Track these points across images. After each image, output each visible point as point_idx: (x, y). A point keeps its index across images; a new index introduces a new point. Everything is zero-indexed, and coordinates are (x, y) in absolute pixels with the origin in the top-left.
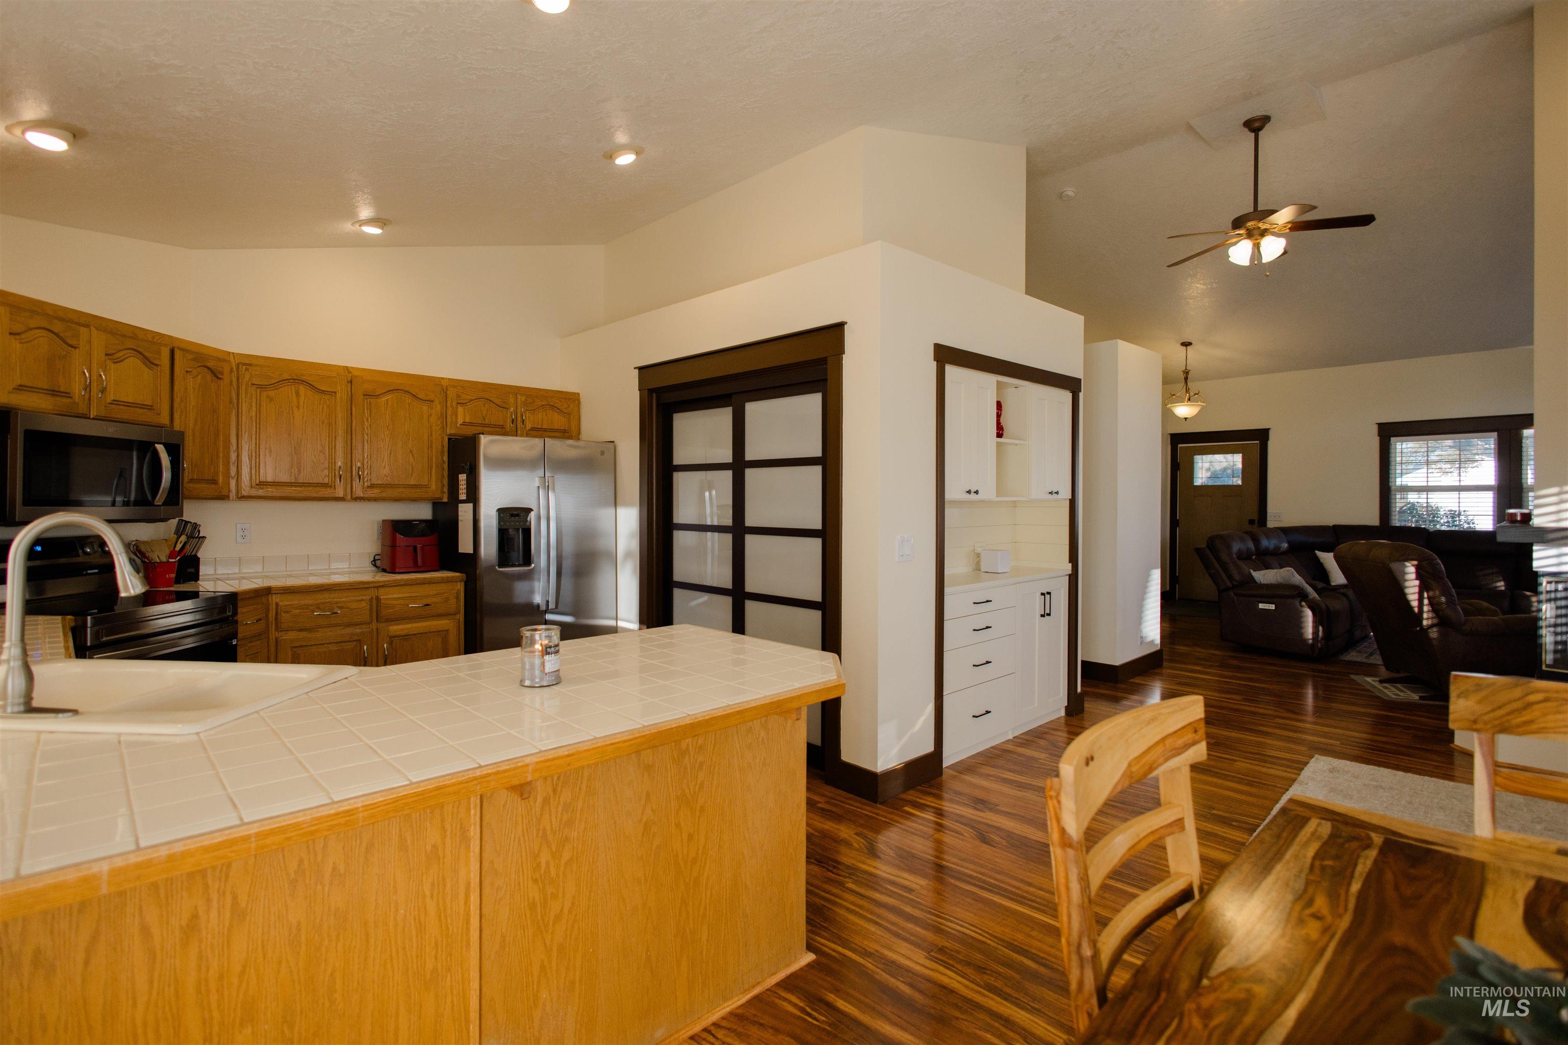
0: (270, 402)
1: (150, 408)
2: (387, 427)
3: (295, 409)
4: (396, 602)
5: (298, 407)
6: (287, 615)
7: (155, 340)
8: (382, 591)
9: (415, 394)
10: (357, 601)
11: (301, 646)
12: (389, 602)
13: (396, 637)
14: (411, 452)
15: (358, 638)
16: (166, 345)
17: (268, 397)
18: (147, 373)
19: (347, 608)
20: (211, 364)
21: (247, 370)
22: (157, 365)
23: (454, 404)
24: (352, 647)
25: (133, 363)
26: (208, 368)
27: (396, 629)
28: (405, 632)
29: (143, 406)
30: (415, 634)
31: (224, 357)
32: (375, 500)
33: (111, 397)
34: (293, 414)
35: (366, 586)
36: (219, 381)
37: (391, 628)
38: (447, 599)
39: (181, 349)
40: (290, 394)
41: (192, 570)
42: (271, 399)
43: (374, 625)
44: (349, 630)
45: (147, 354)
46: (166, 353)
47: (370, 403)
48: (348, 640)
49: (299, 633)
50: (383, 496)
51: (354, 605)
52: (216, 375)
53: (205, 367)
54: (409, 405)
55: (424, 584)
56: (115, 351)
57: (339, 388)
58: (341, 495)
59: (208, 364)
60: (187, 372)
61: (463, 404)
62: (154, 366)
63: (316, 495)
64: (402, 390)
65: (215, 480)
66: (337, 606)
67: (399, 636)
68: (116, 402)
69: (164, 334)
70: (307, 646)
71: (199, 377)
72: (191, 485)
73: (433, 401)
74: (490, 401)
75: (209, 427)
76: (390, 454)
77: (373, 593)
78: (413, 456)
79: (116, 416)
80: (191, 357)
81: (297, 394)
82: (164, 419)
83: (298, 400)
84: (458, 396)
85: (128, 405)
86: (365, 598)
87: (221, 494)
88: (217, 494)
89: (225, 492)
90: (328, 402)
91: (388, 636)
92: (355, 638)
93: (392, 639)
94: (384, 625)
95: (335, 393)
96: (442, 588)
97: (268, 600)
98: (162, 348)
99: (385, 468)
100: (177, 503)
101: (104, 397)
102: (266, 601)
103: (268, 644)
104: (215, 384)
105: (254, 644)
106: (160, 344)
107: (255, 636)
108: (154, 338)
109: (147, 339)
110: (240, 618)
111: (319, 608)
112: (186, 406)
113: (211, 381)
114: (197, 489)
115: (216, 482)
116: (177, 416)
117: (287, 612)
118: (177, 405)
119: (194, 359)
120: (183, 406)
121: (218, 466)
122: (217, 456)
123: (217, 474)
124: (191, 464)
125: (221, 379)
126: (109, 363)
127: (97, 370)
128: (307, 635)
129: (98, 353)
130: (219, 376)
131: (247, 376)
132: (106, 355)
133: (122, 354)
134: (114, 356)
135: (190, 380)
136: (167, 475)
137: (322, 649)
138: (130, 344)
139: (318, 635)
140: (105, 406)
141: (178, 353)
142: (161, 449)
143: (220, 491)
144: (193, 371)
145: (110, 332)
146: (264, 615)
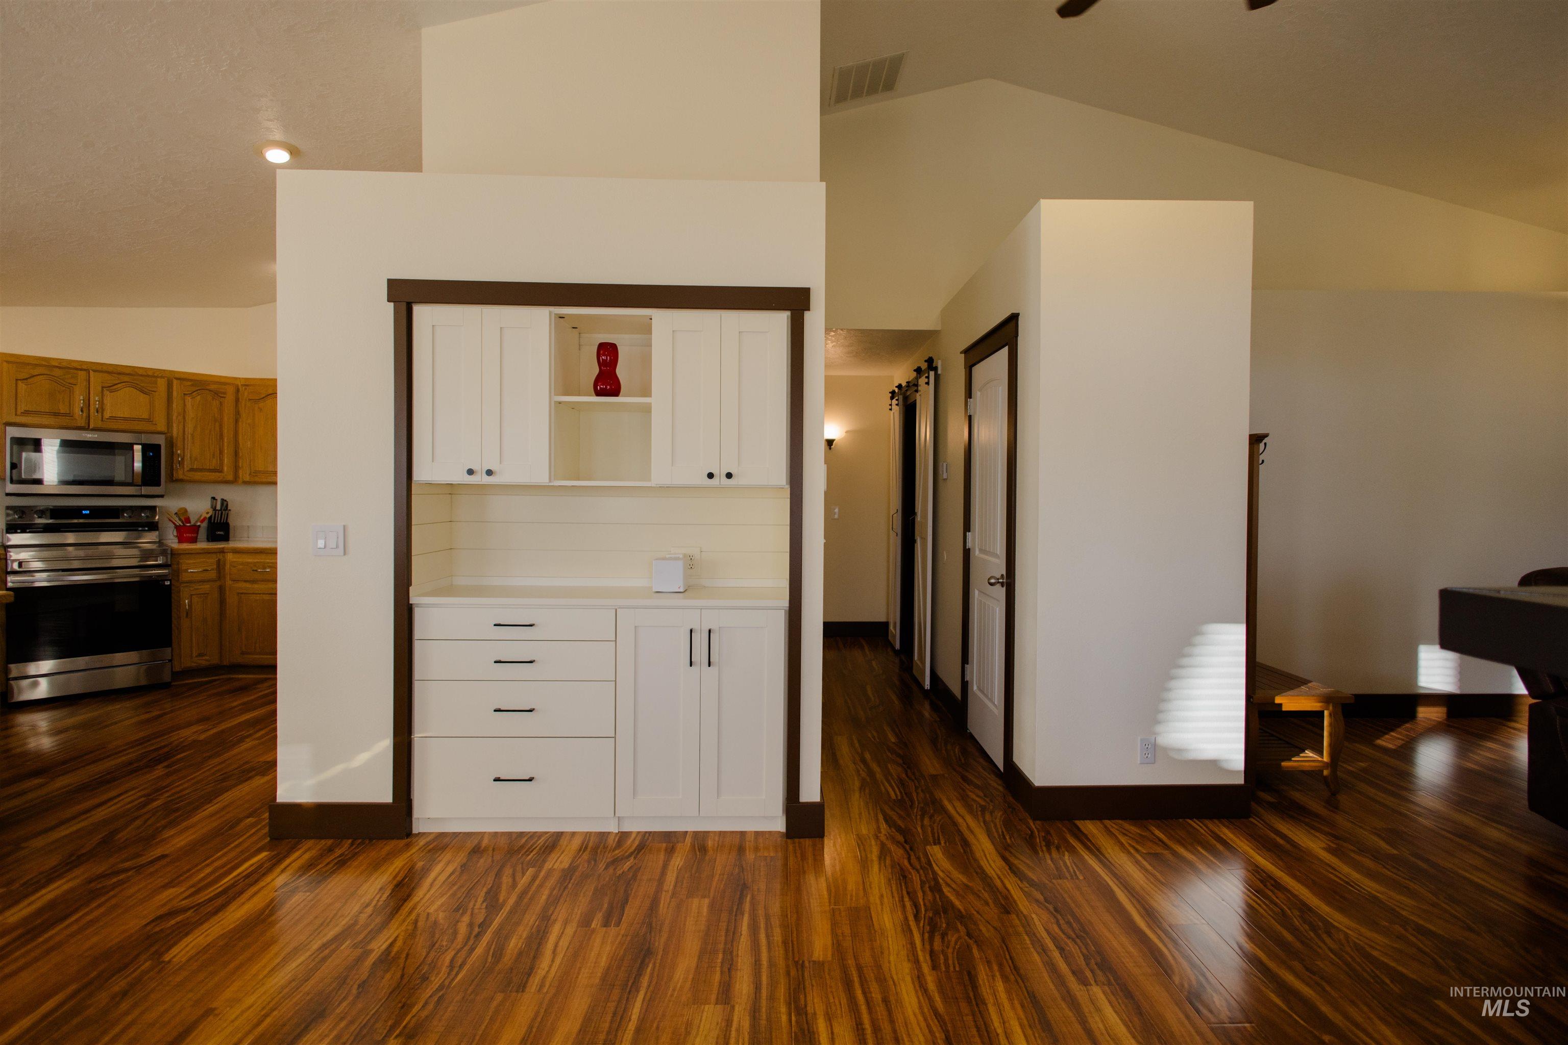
1: (149, 420)
6: (233, 569)
7: (156, 375)
11: (241, 594)
16: (162, 377)
17: (259, 408)
18: (143, 398)
20: (212, 387)
21: (246, 389)
22: (155, 392)
25: (128, 392)
26: (210, 391)
29: (139, 420)
31: (222, 382)
33: (107, 414)
36: (222, 399)
39: (177, 379)
41: (221, 533)
45: (142, 385)
46: (162, 384)
49: (241, 583)
52: (218, 395)
53: (207, 390)
56: (110, 385)
59: (208, 388)
60: (184, 394)
62: (152, 393)
65: (218, 470)
66: (268, 566)
68: (111, 418)
69: (164, 370)
70: (248, 594)
71: (199, 397)
72: (193, 473)
75: (210, 431)
79: (112, 428)
80: (189, 383)
82: (161, 427)
85: (125, 419)
87: (225, 480)
88: (219, 479)
89: (230, 477)
98: (159, 379)
100: (158, 484)
101: (100, 415)
102: (221, 557)
103: (221, 589)
104: (218, 402)
105: (201, 587)
106: (157, 377)
107: (203, 581)
108: (154, 373)
109: (146, 374)
110: (184, 567)
111: (255, 566)
112: (184, 418)
113: (213, 400)
114: (198, 476)
115: (221, 471)
116: (175, 425)
117: (234, 567)
118: (174, 417)
119: (192, 385)
120: (181, 418)
121: (222, 460)
122: (221, 452)
123: (222, 464)
124: (191, 458)
125: (225, 397)
126: (106, 393)
127: (95, 399)
128: (248, 585)
129: (95, 387)
130: (221, 395)
131: (246, 394)
132: (103, 387)
133: (119, 385)
134: (111, 388)
135: (189, 400)
136: (138, 465)
137: (258, 597)
138: (126, 378)
139: (256, 586)
140: (102, 421)
141: (175, 382)
142: (138, 448)
143: (224, 477)
144: (191, 393)
145: (108, 372)
146: (215, 567)
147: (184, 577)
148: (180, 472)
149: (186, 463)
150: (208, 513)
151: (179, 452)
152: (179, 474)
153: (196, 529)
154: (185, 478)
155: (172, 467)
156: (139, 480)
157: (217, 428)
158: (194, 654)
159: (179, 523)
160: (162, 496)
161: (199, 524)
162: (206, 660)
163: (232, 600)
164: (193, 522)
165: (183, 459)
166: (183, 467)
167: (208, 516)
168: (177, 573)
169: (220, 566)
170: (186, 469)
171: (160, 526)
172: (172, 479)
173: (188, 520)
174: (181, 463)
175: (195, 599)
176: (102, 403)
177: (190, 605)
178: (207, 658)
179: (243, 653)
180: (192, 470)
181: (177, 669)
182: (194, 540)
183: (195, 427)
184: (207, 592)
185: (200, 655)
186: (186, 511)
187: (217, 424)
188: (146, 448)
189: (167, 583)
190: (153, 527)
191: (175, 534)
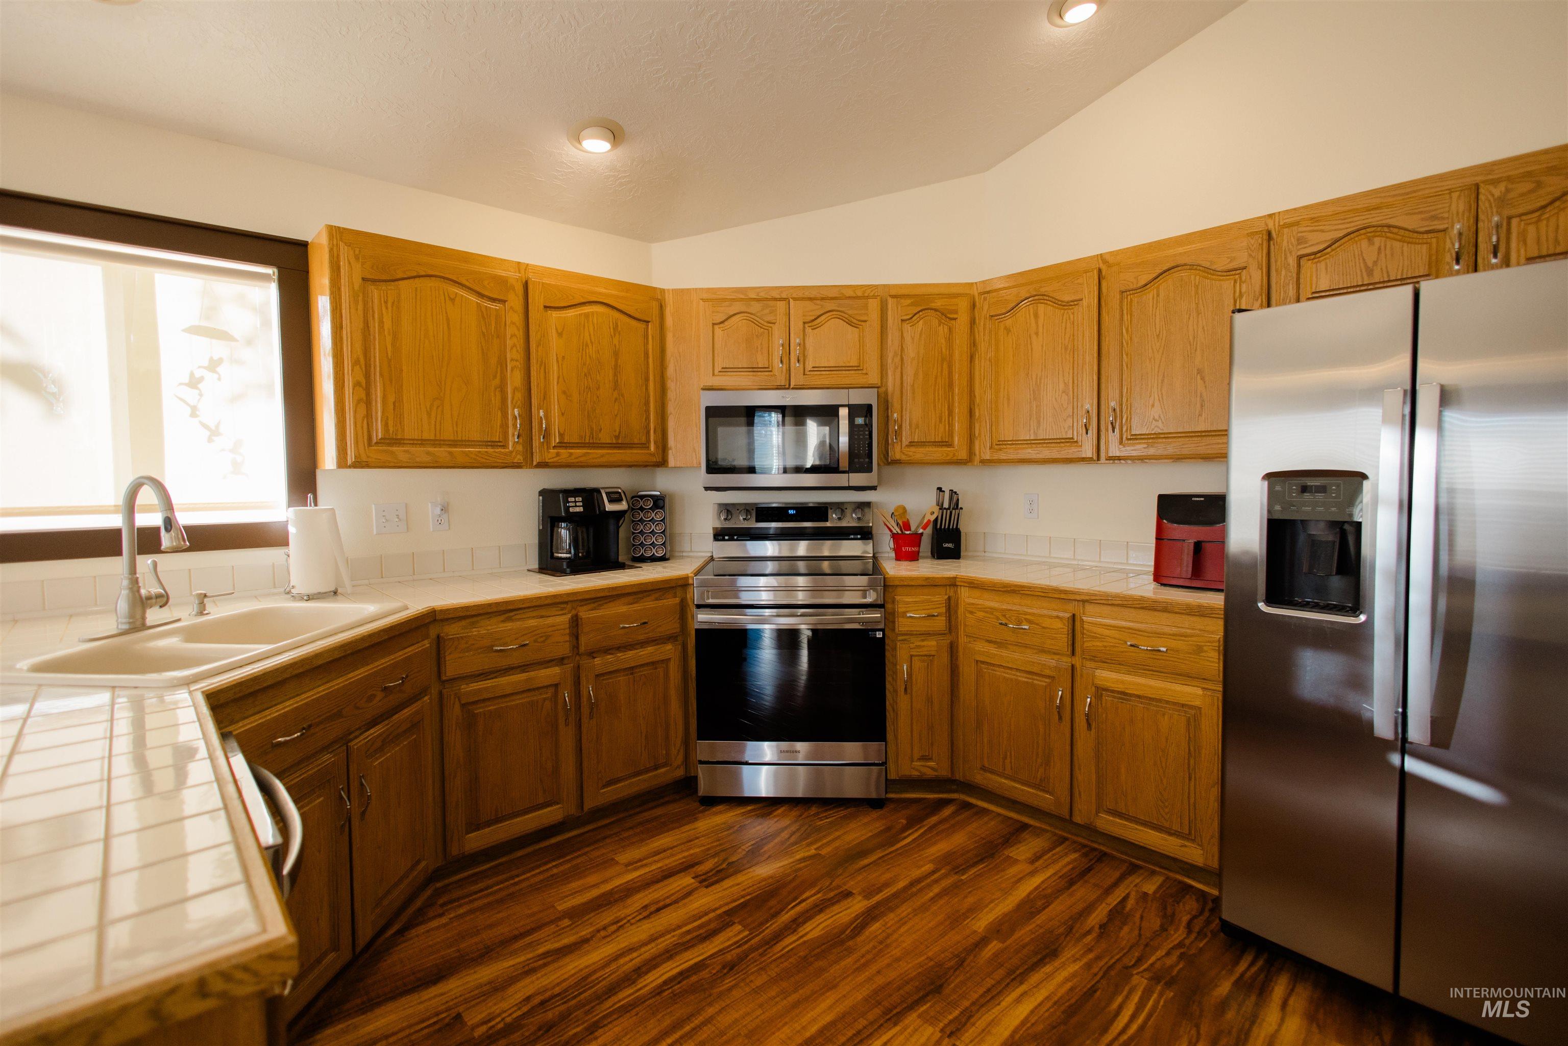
0: (1008, 334)
1: (857, 368)
2: (1158, 336)
3: (1034, 337)
4: (1107, 632)
5: (1037, 334)
6: (971, 616)
7: (866, 295)
8: (1089, 608)
9: (1207, 265)
10: (1051, 617)
11: (987, 663)
12: (1095, 629)
13: (1106, 690)
14: (1199, 371)
15: (1052, 674)
16: (875, 297)
17: (1006, 328)
18: (851, 333)
19: (1037, 624)
20: (938, 304)
21: (985, 299)
22: (865, 321)
23: (1292, 261)
24: (1044, 684)
25: (833, 327)
26: (936, 310)
27: (1107, 676)
28: (1120, 687)
29: (848, 368)
30: (1139, 696)
31: (952, 293)
32: (1142, 459)
33: (809, 366)
34: (1031, 344)
35: (1063, 596)
36: (953, 322)
37: (1098, 673)
38: (1199, 650)
39: (893, 296)
40: (1028, 317)
41: (950, 545)
42: (1008, 330)
43: (1077, 661)
44: (1045, 659)
45: (850, 312)
46: (874, 305)
47: (1131, 299)
48: (1039, 672)
49: (987, 644)
50: (1149, 453)
51: (1047, 623)
52: (946, 316)
53: (931, 309)
54: (1197, 287)
55: (1156, 610)
56: (813, 318)
57: (1086, 292)
58: (1089, 455)
59: (933, 305)
60: (902, 320)
61: (1315, 253)
62: (862, 323)
63: (1058, 456)
64: (1185, 265)
65: (946, 442)
66: (1025, 619)
67: (1113, 691)
68: (815, 366)
69: (877, 285)
70: (994, 665)
71: (921, 322)
72: (913, 449)
73: (1245, 268)
74: (1389, 226)
75: (936, 378)
76: (1163, 381)
77: (1071, 608)
78: (1203, 379)
79: (816, 383)
80: (909, 301)
81: (1036, 316)
82: (873, 377)
83: (1037, 323)
84: (1300, 241)
85: (830, 369)
86: (1061, 614)
87: (955, 458)
88: (948, 458)
89: (963, 455)
90: (1072, 316)
91: (1093, 684)
92: (1047, 672)
93: (1100, 691)
94: (1089, 664)
95: (1081, 300)
96: (1187, 623)
97: (956, 592)
98: (870, 300)
99: (1153, 406)
100: (869, 470)
101: (802, 366)
102: (952, 594)
103: (953, 649)
104: (946, 327)
105: (925, 643)
106: (868, 297)
107: (927, 635)
108: (864, 292)
109: (855, 295)
110: (901, 608)
111: (1004, 616)
112: (902, 359)
113: (939, 325)
114: (919, 453)
115: (949, 444)
116: (890, 373)
117: (971, 613)
118: (890, 361)
119: (912, 304)
120: (898, 359)
121: (951, 425)
122: (951, 413)
123: (951, 434)
124: (910, 425)
125: (955, 319)
126: (809, 330)
127: (795, 340)
128: (993, 649)
129: (797, 324)
130: (951, 316)
131: (986, 307)
132: (804, 323)
133: (823, 318)
134: (812, 323)
135: (907, 327)
136: (844, 440)
137: (1009, 675)
138: (829, 306)
139: (1004, 653)
140: (804, 374)
141: (891, 301)
142: (844, 412)
143: (954, 455)
144: (911, 318)
145: (810, 299)
146: (943, 610)
147: (902, 625)
148: (897, 448)
149: (904, 433)
150: (932, 513)
151: (895, 415)
152: (896, 453)
153: (916, 539)
154: (904, 457)
155: (887, 440)
156: (844, 464)
157: (946, 372)
158: (916, 756)
159: (896, 530)
160: (874, 488)
161: (921, 531)
162: (932, 768)
163: (967, 672)
164: (913, 528)
165: (900, 427)
166: (901, 441)
167: (933, 518)
168: (890, 618)
169: (951, 608)
170: (905, 442)
171: (874, 532)
172: (888, 461)
173: (907, 526)
174: (898, 433)
175: (917, 663)
176: (803, 345)
177: (910, 674)
178: (932, 764)
179: (984, 769)
180: (912, 444)
181: (893, 776)
182: (913, 557)
183: (916, 374)
184: (933, 653)
185: (924, 758)
186: (904, 510)
187: (945, 366)
188: (854, 410)
189: (879, 635)
190: (865, 534)
191: (892, 545)
